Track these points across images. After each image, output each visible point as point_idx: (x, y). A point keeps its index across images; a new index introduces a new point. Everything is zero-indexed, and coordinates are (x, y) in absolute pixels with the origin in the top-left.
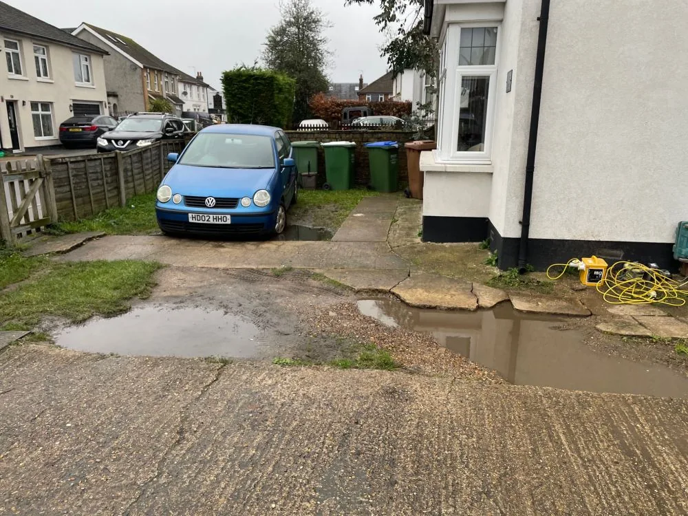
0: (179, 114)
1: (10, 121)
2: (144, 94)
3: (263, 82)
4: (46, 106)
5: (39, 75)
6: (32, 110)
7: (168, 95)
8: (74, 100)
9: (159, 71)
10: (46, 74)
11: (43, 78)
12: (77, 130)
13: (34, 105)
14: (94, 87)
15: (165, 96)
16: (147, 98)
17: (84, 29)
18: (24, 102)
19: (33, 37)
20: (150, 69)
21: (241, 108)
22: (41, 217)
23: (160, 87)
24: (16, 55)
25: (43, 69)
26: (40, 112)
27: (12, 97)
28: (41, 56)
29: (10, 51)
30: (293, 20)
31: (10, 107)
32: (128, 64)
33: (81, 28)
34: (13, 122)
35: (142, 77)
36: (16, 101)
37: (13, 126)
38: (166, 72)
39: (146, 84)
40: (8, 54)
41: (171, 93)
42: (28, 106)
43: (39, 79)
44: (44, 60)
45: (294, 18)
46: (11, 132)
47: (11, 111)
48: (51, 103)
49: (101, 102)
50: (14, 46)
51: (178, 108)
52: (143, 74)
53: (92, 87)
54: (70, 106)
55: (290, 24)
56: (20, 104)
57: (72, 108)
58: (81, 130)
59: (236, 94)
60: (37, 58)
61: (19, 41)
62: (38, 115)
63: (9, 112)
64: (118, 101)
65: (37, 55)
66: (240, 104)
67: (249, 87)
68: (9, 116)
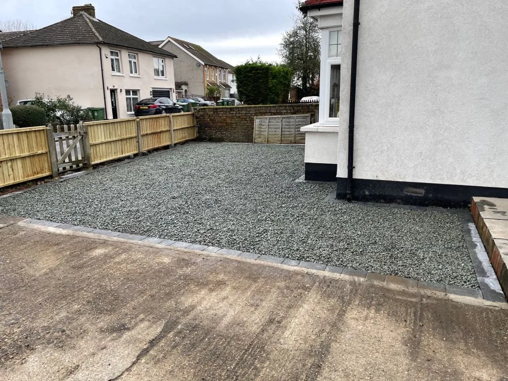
0: (227, 95)
1: (112, 102)
2: (204, 82)
3: (261, 71)
4: (135, 92)
5: (131, 72)
6: (126, 95)
7: (221, 83)
8: (153, 88)
9: (216, 67)
10: (136, 72)
11: (134, 75)
12: (144, 108)
13: (128, 92)
14: (167, 79)
15: (218, 84)
16: (206, 85)
17: (169, 41)
18: (121, 90)
19: (127, 48)
20: (209, 65)
21: (246, 90)
22: (80, 158)
23: (216, 78)
24: (117, 60)
25: (134, 68)
26: (131, 96)
27: (114, 87)
28: (133, 60)
29: (113, 57)
30: (302, 25)
31: (113, 93)
32: (195, 63)
33: (167, 41)
34: (114, 102)
35: (204, 71)
36: (116, 89)
37: (114, 105)
38: (219, 67)
39: (206, 76)
40: (112, 60)
41: (223, 81)
42: (124, 92)
43: (131, 75)
44: (135, 63)
45: (304, 24)
46: (113, 109)
47: (113, 96)
48: (139, 90)
49: (171, 89)
50: (117, 54)
51: (227, 92)
52: (204, 69)
53: (165, 79)
54: (151, 92)
55: (300, 28)
56: (119, 91)
57: (152, 93)
58: (147, 108)
59: (243, 81)
60: (130, 62)
61: (119, 51)
62: (130, 98)
63: (111, 96)
64: (188, 88)
65: (131, 60)
66: (245, 88)
67: (252, 76)
68: (111, 99)
